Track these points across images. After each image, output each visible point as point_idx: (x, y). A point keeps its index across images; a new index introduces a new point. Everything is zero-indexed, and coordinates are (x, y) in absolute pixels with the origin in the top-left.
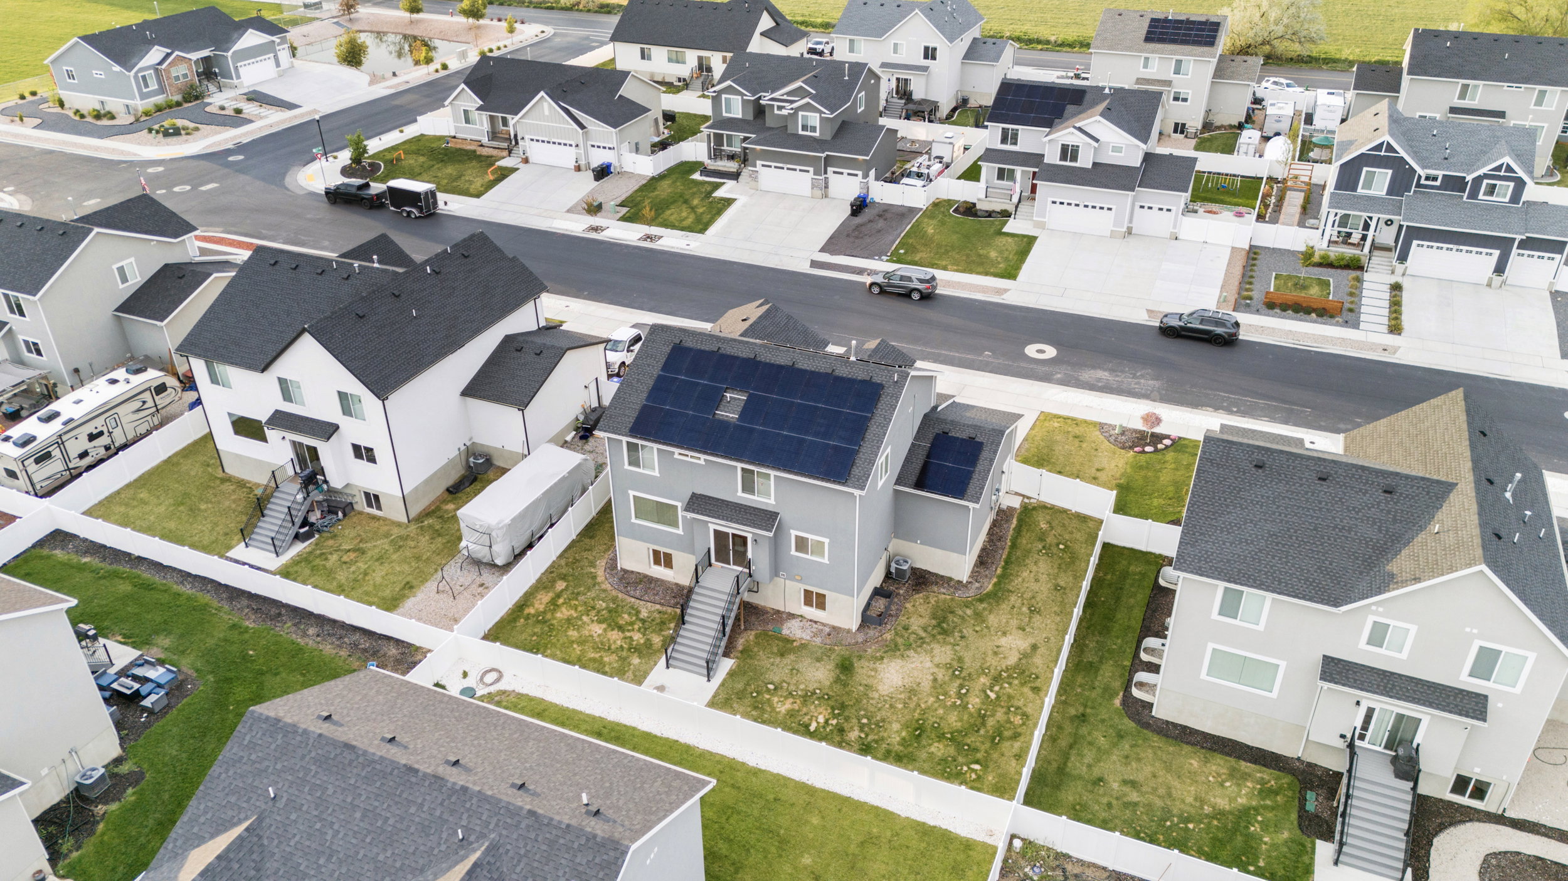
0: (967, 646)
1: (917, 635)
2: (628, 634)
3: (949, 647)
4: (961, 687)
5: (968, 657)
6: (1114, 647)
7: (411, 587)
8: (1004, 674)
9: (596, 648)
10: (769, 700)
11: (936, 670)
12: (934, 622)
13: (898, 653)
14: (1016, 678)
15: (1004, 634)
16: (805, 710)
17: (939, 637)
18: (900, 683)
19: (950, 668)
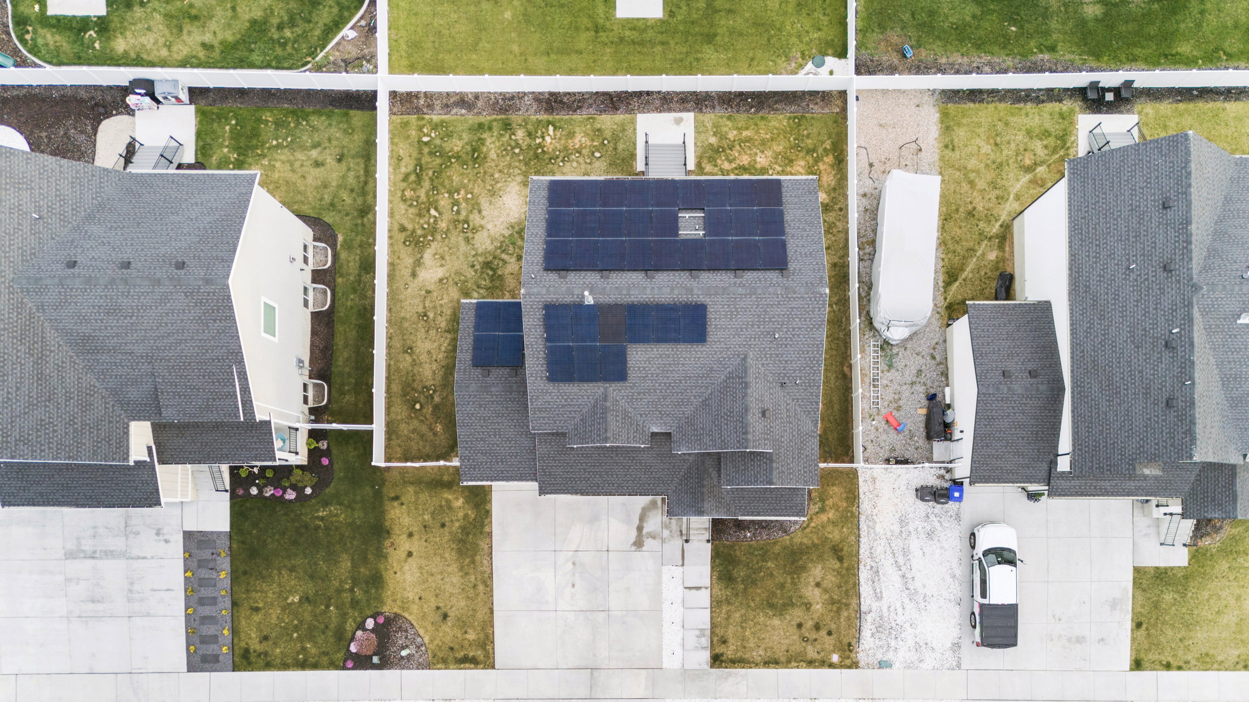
0: (467, 257)
1: (508, 254)
2: (734, 165)
3: (480, 251)
4: (458, 212)
5: (463, 247)
6: (352, 296)
7: (946, 147)
8: (430, 238)
9: (749, 140)
10: (593, 140)
11: (483, 222)
12: (499, 272)
13: (517, 229)
14: (420, 237)
15: (441, 280)
16: (563, 142)
17: (491, 258)
18: (504, 198)
19: (473, 229)
